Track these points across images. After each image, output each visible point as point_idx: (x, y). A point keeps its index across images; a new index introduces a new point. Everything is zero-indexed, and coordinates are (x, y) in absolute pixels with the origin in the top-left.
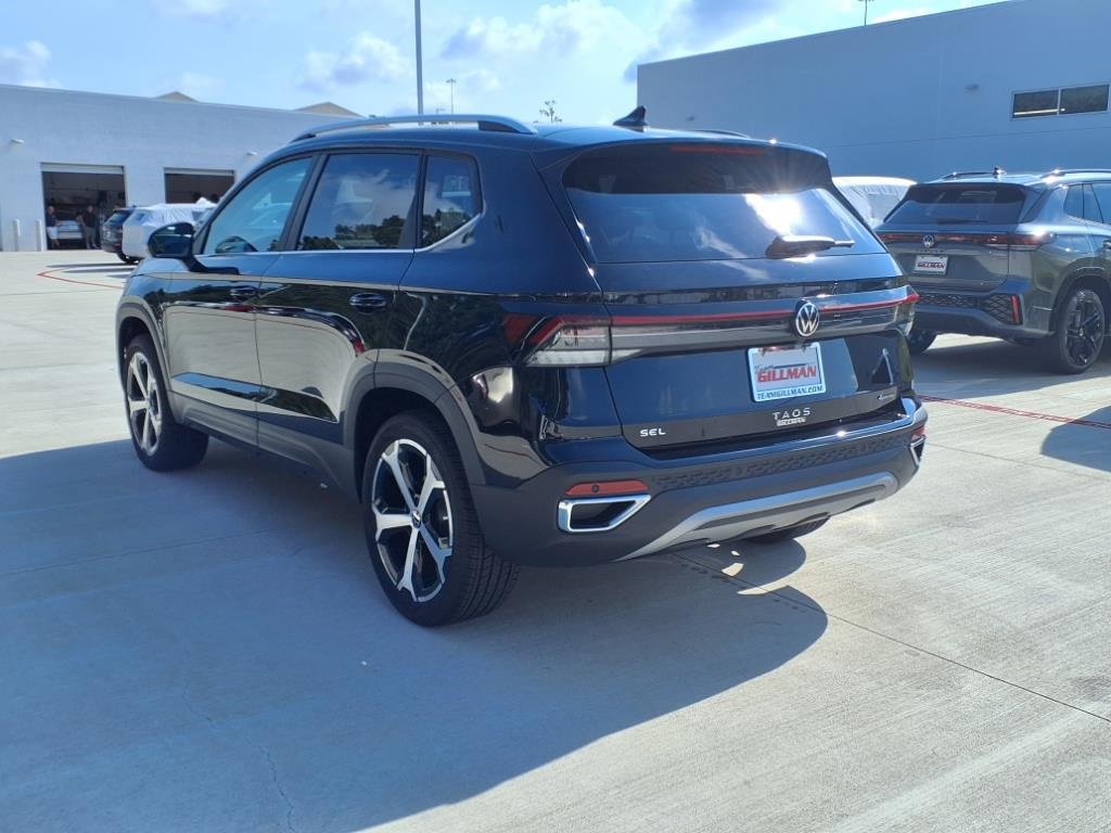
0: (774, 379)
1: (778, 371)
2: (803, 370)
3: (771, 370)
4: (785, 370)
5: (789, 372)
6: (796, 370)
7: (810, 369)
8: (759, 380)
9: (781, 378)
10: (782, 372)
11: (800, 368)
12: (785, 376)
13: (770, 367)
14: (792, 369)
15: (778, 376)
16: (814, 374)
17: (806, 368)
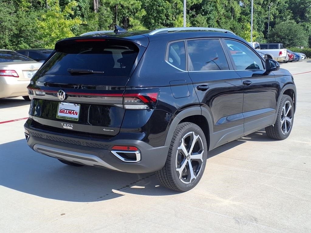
0: (64, 113)
1: (66, 110)
2: (73, 112)
3: (64, 110)
4: (68, 111)
5: (69, 112)
6: (71, 112)
7: (76, 112)
8: (60, 112)
9: (66, 113)
10: (67, 111)
11: (72, 111)
12: (67, 113)
13: (64, 109)
14: (70, 111)
15: (65, 112)
16: (77, 114)
17: (75, 112)
